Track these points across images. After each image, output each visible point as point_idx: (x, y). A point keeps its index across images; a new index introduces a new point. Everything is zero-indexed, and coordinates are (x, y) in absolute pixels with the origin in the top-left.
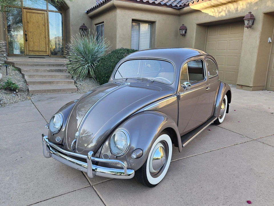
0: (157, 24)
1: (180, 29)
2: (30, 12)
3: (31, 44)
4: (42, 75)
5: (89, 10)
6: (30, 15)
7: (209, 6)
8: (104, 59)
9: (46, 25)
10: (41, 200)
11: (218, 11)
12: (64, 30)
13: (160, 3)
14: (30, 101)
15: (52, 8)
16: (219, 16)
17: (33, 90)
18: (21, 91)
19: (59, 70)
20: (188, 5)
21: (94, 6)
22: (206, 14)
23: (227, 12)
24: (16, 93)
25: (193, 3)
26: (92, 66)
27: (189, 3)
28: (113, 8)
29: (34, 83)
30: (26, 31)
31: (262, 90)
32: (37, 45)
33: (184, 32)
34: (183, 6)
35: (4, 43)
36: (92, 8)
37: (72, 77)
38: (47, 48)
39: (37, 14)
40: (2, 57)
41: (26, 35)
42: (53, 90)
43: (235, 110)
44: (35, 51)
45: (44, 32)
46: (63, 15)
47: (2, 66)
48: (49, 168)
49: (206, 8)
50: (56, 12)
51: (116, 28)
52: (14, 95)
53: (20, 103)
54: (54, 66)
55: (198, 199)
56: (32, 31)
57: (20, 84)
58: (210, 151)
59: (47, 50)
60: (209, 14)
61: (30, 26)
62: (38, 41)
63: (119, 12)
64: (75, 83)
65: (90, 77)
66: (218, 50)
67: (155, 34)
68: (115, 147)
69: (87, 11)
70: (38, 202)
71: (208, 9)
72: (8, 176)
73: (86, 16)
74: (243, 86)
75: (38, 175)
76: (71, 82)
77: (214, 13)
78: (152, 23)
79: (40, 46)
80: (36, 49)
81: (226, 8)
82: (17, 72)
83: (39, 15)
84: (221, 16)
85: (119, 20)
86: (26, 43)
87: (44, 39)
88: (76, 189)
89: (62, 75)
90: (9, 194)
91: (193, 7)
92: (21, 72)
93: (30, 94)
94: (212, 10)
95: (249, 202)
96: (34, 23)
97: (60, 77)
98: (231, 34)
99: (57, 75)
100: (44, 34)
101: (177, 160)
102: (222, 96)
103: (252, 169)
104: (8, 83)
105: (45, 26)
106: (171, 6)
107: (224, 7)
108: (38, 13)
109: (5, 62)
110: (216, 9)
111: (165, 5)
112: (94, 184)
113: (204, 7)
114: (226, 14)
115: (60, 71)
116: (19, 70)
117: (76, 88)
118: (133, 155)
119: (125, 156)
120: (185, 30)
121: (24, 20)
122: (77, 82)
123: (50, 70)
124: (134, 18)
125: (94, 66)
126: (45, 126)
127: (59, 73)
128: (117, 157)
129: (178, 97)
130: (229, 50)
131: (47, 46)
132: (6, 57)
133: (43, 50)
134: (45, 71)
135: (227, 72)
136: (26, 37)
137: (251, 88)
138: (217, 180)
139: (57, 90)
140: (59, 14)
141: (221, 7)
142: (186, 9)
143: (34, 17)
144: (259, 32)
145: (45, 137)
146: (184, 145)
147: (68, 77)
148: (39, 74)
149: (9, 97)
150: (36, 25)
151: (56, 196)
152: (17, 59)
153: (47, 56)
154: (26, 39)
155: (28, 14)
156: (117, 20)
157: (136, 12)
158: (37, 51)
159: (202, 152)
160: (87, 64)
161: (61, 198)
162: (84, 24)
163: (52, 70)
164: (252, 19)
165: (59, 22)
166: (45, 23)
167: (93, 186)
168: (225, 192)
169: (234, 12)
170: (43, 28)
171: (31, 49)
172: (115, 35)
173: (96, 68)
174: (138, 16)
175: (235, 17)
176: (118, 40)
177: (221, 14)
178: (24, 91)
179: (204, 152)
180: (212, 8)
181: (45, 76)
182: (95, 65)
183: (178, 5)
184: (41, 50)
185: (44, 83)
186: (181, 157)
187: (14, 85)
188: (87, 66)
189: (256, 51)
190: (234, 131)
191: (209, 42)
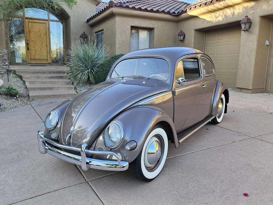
0: (156, 31)
1: (178, 35)
2: (32, 22)
3: (33, 52)
4: (42, 82)
5: (89, 18)
6: (32, 25)
7: (206, 12)
8: (104, 65)
9: (48, 34)
10: (36, 196)
11: (215, 16)
12: (64, 39)
13: (158, 10)
14: (30, 106)
15: (53, 17)
16: (216, 21)
17: (33, 95)
18: (21, 96)
19: (59, 76)
20: (186, 12)
21: (94, 15)
22: (203, 19)
23: (224, 17)
24: (17, 98)
25: (191, 9)
26: (92, 72)
27: (187, 9)
28: (112, 15)
29: (34, 89)
30: (28, 40)
31: (262, 93)
32: (39, 53)
33: (182, 38)
34: (181, 13)
35: (6, 51)
36: (92, 17)
37: (72, 83)
38: (49, 56)
39: (38, 24)
40: (5, 65)
41: (28, 44)
42: (54, 95)
43: (233, 111)
44: (37, 60)
45: (45, 40)
46: (64, 24)
47: (3, 74)
48: (46, 165)
49: (204, 14)
50: (56, 21)
51: (115, 35)
52: (14, 100)
53: (20, 107)
54: (55, 73)
55: (194, 192)
56: (34, 40)
57: (21, 90)
58: (207, 148)
59: (49, 59)
60: (206, 20)
61: (31, 35)
62: (40, 49)
63: (117, 19)
64: (75, 88)
65: (90, 83)
66: (216, 54)
67: (154, 40)
68: (109, 140)
69: (87, 20)
70: (33, 197)
71: (206, 14)
72: (4, 174)
73: (86, 25)
74: (242, 89)
75: (34, 173)
76: (71, 88)
77: (211, 18)
78: (150, 30)
79: (41, 54)
80: (37, 57)
81: (223, 13)
82: (18, 79)
83: (40, 24)
84: (218, 21)
85: (118, 27)
86: (27, 52)
87: (46, 48)
88: (71, 185)
89: (62, 82)
90: (4, 190)
91: (191, 13)
92: (22, 79)
93: (31, 99)
94: (209, 15)
95: (246, 195)
96: (35, 32)
97: (60, 83)
98: (229, 38)
99: (57, 82)
100: (45, 43)
101: (173, 157)
102: (219, 95)
103: (249, 164)
104: (9, 89)
105: (46, 35)
106: (168, 13)
107: (221, 13)
108: (40, 23)
109: (7, 70)
110: (213, 14)
111: (163, 12)
112: (90, 180)
113: (201, 13)
114: (223, 19)
115: (61, 77)
116: (21, 77)
117: (76, 93)
118: (126, 147)
119: (119, 148)
120: (183, 36)
121: (26, 30)
122: (77, 87)
123: (51, 76)
124: (133, 25)
125: (94, 72)
126: (42, 124)
127: (60, 79)
128: (111, 149)
129: (174, 93)
130: (227, 54)
131: (48, 54)
132: (8, 66)
133: (44, 59)
134: (46, 78)
135: (225, 76)
136: (28, 45)
137: (251, 91)
138: (214, 174)
139: (57, 95)
140: (60, 24)
141: (218, 12)
142: (184, 15)
143: (36, 27)
144: (256, 35)
145: (40, 133)
146: (180, 141)
147: (68, 83)
148: (40, 80)
149: (9, 102)
150: (38, 34)
151: (51, 191)
152: (19, 67)
153: (48, 64)
154: (28, 48)
155: (30, 24)
156: (116, 27)
157: (134, 19)
158: (39, 59)
159: (199, 149)
160: (87, 70)
161: (56, 193)
162: (84, 32)
163: (53, 76)
164: (249, 22)
165: (60, 31)
166: (46, 31)
167: (89, 182)
168: (222, 186)
169: (231, 16)
170: (44, 37)
171: (32, 58)
172: (115, 42)
173: (95, 74)
174: (137, 23)
175: (233, 21)
176: (117, 46)
177: (218, 19)
178: (24, 97)
179: (201, 150)
180: (209, 13)
181: (46, 83)
182: (95, 70)
183: (176, 12)
184: (43, 59)
185: (45, 89)
186: (178, 154)
187: (15, 91)
188: (86, 72)
189: (254, 53)
190: (232, 130)
191: (207, 47)
